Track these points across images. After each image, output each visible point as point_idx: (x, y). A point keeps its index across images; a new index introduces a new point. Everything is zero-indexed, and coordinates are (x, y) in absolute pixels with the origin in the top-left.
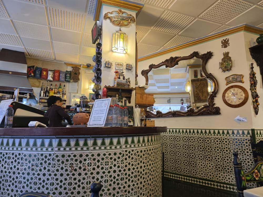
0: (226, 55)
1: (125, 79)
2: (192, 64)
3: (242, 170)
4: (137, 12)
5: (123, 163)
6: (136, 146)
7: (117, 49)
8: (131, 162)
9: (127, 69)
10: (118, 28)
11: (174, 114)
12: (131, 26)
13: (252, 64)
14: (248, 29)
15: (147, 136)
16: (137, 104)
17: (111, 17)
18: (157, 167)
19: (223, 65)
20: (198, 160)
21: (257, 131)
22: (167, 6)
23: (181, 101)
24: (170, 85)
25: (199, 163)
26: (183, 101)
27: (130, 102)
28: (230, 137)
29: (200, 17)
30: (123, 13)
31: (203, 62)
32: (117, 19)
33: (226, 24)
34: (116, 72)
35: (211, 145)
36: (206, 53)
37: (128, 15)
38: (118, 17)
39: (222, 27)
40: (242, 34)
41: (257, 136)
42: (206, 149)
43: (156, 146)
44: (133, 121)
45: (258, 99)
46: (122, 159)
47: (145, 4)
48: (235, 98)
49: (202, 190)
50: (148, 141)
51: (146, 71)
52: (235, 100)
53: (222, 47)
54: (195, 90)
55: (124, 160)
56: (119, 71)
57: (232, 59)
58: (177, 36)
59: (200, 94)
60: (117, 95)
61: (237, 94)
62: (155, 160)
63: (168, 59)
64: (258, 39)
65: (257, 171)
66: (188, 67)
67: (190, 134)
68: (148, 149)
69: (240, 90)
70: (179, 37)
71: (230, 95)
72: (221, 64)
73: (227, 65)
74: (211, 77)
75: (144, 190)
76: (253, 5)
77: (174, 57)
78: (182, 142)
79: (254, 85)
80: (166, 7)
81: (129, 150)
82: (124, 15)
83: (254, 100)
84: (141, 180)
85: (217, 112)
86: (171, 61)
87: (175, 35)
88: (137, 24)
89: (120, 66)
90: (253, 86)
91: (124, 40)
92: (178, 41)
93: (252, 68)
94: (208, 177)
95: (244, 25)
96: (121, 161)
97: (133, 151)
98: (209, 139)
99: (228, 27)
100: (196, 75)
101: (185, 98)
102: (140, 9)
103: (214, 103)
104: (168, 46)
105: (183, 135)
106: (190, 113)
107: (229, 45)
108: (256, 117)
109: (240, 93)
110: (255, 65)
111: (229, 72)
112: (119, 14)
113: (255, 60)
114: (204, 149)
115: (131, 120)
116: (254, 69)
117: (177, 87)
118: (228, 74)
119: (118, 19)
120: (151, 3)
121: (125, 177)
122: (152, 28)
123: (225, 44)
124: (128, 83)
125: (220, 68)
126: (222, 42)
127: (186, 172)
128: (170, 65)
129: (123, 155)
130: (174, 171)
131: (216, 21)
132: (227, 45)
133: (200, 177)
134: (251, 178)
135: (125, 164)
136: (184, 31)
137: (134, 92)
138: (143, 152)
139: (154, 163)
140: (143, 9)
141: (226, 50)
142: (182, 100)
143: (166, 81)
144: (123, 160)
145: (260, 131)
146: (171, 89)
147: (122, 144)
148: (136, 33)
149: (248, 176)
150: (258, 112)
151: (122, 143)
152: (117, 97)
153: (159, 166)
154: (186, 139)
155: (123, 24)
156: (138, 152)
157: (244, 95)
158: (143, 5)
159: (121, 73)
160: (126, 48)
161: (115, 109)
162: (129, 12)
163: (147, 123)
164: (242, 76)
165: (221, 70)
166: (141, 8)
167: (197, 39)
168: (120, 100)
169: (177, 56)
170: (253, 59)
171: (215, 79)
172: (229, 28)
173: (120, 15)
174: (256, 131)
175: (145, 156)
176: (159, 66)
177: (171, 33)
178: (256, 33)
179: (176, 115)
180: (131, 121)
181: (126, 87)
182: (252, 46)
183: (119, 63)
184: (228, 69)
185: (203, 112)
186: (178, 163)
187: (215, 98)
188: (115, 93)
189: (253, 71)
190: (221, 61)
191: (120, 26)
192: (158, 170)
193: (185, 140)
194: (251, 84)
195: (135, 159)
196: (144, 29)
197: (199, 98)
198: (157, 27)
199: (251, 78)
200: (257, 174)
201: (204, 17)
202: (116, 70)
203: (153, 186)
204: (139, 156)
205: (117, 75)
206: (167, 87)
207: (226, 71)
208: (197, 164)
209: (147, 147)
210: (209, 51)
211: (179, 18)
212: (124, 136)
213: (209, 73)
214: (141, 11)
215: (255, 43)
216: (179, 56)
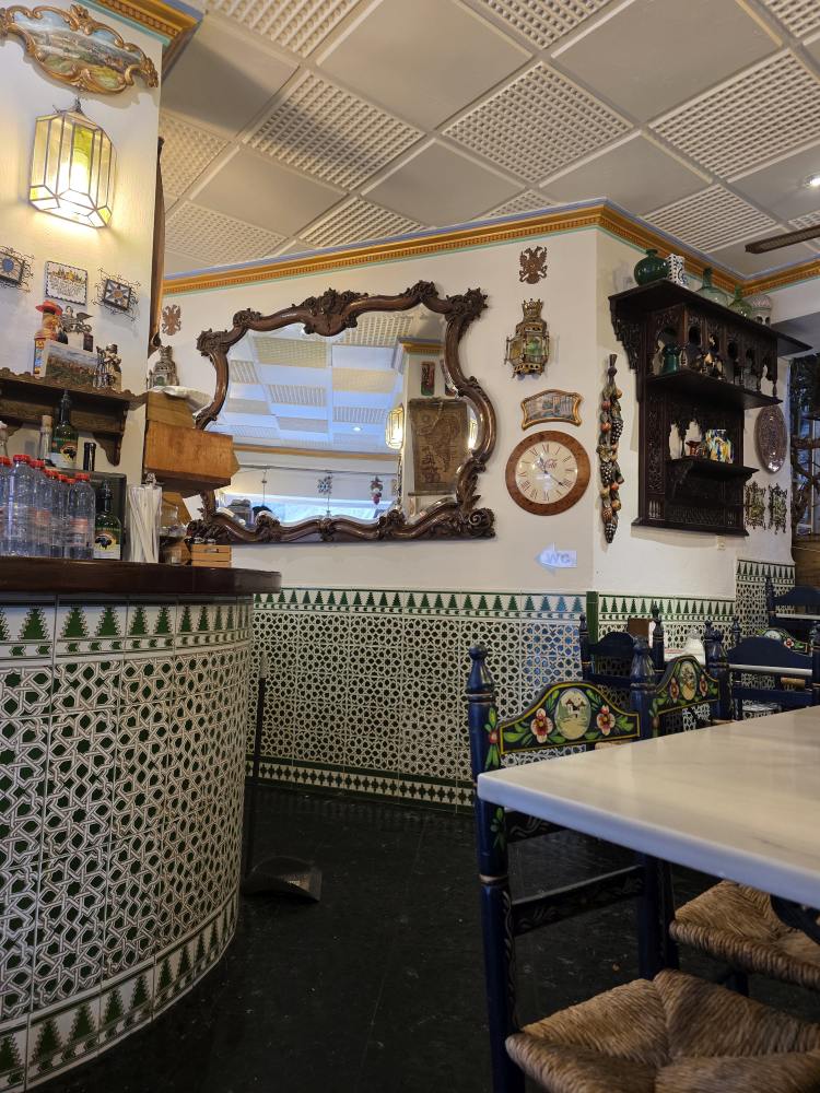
0: (533, 311)
1: (94, 349)
2: (415, 336)
3: (492, 709)
4: (168, 41)
5: (55, 719)
6: (122, 646)
7: (56, 197)
8: (97, 713)
9: (105, 301)
10: (65, 97)
11: (331, 532)
12: (138, 103)
13: (613, 359)
14: (615, 221)
15: (182, 608)
16: (151, 471)
17: (32, 33)
18: (223, 735)
19: (519, 349)
20: (403, 707)
21: (604, 601)
22: (310, 48)
23: (372, 488)
24: (331, 418)
25: (408, 718)
26: (381, 488)
27: (114, 459)
28: (518, 621)
29: (444, 133)
30: (96, 28)
31: (450, 328)
32: (60, 52)
33: (541, 186)
34: (49, 310)
35: (453, 650)
36: (463, 293)
37: (122, 44)
38: (70, 43)
39: (525, 195)
40: (590, 237)
41: (604, 617)
42: (434, 665)
43: (223, 647)
44: (125, 542)
45: (618, 488)
46: (47, 703)
47: (207, 12)
48: (548, 481)
49: (408, 816)
50: (186, 626)
51: (218, 335)
52: (547, 489)
53: (522, 281)
54: (423, 442)
55: (58, 704)
56: (63, 306)
57: (551, 331)
58: (355, 199)
59: (439, 462)
60: (47, 419)
61: (554, 466)
62: (214, 707)
63: (317, 296)
64: (640, 265)
65: (542, 712)
66: (401, 346)
67: (382, 610)
68: (180, 659)
69: (565, 452)
70: (362, 206)
71: (534, 466)
72: (513, 345)
73: (533, 351)
74: (475, 391)
75: (154, 829)
76: (632, 126)
77: (341, 290)
78: (351, 642)
79: (612, 435)
80: (305, 55)
81: (83, 662)
82: (100, 39)
83: (607, 491)
84: (137, 788)
85: (482, 527)
86: (330, 308)
87: (348, 195)
88: (168, 102)
89: (72, 285)
90: (607, 438)
91: (96, 162)
92: (359, 227)
93: (612, 373)
94: (435, 769)
95: (599, 202)
96: (40, 710)
97: (105, 666)
98: (447, 629)
99: (548, 200)
100: (428, 385)
101: (390, 478)
102: (185, 32)
103: (476, 494)
104: (320, 236)
105: (357, 615)
106: (391, 528)
107: (544, 272)
108: (605, 550)
109: (565, 461)
110: (622, 363)
111: (537, 378)
112: (76, 28)
113: (624, 345)
114: (430, 664)
115: (108, 536)
116: (615, 377)
117: (357, 429)
118: (532, 386)
119: (67, 50)
120: (234, 15)
121: (61, 780)
122: (245, 141)
123: (533, 267)
124: (110, 369)
125: (506, 360)
126: (523, 257)
127: (357, 757)
128: (322, 325)
129: (57, 684)
130: (312, 753)
131: (503, 165)
132: (539, 273)
133: (405, 770)
134: (522, 735)
135: (60, 726)
136: (383, 183)
137: (136, 418)
138: (158, 674)
139: (206, 718)
140: (198, 36)
141: (532, 292)
142: (376, 484)
143: (314, 397)
144: (54, 708)
145: (614, 601)
146: (336, 435)
147: (51, 638)
148: (161, 141)
149: (512, 729)
150: (613, 533)
151: (52, 635)
152: (47, 429)
153: (232, 729)
154: (368, 628)
155: (97, 85)
156: (130, 672)
157: (576, 471)
158: (199, 16)
159: (75, 316)
160: (101, 203)
161: (16, 476)
162: (130, 34)
163: (195, 556)
164: (576, 400)
165: (509, 368)
166: (190, 29)
167: (433, 228)
168: (61, 445)
169: (354, 290)
170: (618, 340)
171: (488, 402)
172: (549, 207)
173: (79, 33)
174: (601, 600)
175: (165, 690)
176: (278, 321)
177: (330, 182)
178: (639, 244)
179: (335, 536)
180: (109, 543)
181: (99, 386)
182: (621, 291)
183: (66, 270)
184: (535, 365)
185: (437, 525)
186: (331, 723)
187: (480, 476)
188: (41, 407)
189: (612, 383)
190: (512, 334)
191: (79, 88)
192: (226, 748)
193: (362, 635)
194: (604, 432)
195: (115, 703)
196: (209, 138)
197: (433, 476)
198: (266, 139)
199: (604, 408)
200: (541, 724)
201: (461, 139)
202: (50, 300)
203: (197, 809)
204: (134, 687)
205: (50, 325)
206: (321, 425)
207: (527, 376)
208: (400, 724)
209: (177, 652)
210: (473, 288)
211: (360, 118)
212: (64, 603)
213: (468, 377)
214: (187, 42)
215: (630, 280)
216: (362, 293)
